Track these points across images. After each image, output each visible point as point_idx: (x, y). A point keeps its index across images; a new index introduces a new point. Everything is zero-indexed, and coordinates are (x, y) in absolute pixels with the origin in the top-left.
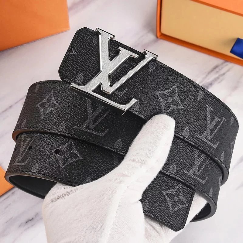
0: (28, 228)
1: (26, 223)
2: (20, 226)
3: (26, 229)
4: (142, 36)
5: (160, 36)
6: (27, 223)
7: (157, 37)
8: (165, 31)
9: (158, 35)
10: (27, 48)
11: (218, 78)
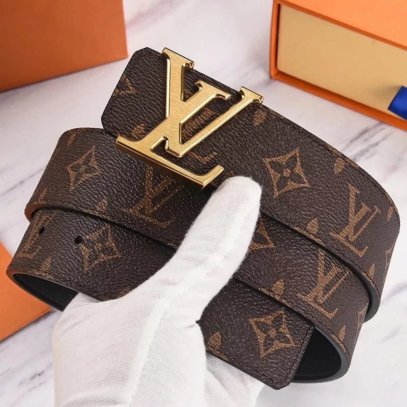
9: (273, 73)
11: (367, 150)
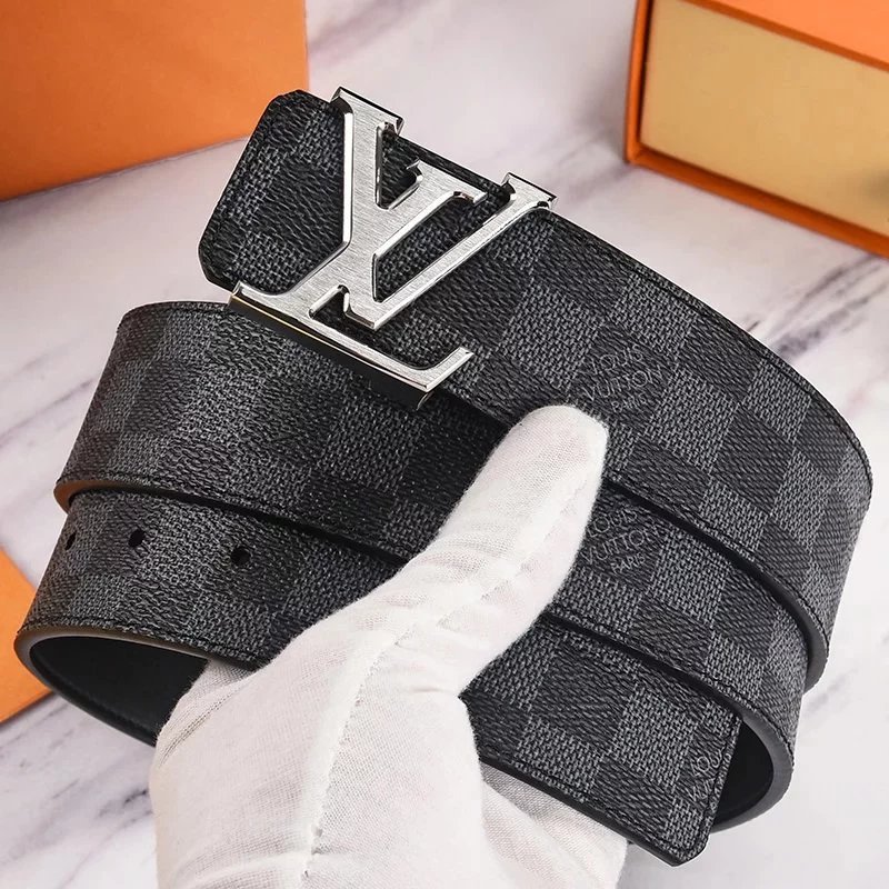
0: (134, 821)
1: (128, 801)
2: (103, 812)
3: (125, 826)
4: (572, 155)
5: (639, 155)
6: (129, 803)
7: (626, 160)
8: (654, 137)
9: (631, 152)
10: (152, 177)
11: (842, 314)
